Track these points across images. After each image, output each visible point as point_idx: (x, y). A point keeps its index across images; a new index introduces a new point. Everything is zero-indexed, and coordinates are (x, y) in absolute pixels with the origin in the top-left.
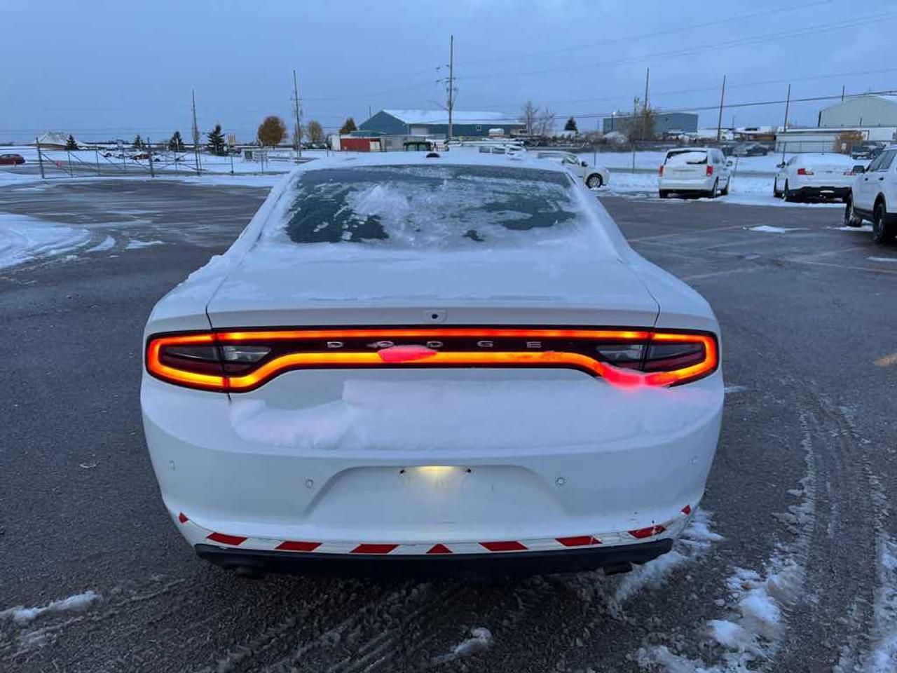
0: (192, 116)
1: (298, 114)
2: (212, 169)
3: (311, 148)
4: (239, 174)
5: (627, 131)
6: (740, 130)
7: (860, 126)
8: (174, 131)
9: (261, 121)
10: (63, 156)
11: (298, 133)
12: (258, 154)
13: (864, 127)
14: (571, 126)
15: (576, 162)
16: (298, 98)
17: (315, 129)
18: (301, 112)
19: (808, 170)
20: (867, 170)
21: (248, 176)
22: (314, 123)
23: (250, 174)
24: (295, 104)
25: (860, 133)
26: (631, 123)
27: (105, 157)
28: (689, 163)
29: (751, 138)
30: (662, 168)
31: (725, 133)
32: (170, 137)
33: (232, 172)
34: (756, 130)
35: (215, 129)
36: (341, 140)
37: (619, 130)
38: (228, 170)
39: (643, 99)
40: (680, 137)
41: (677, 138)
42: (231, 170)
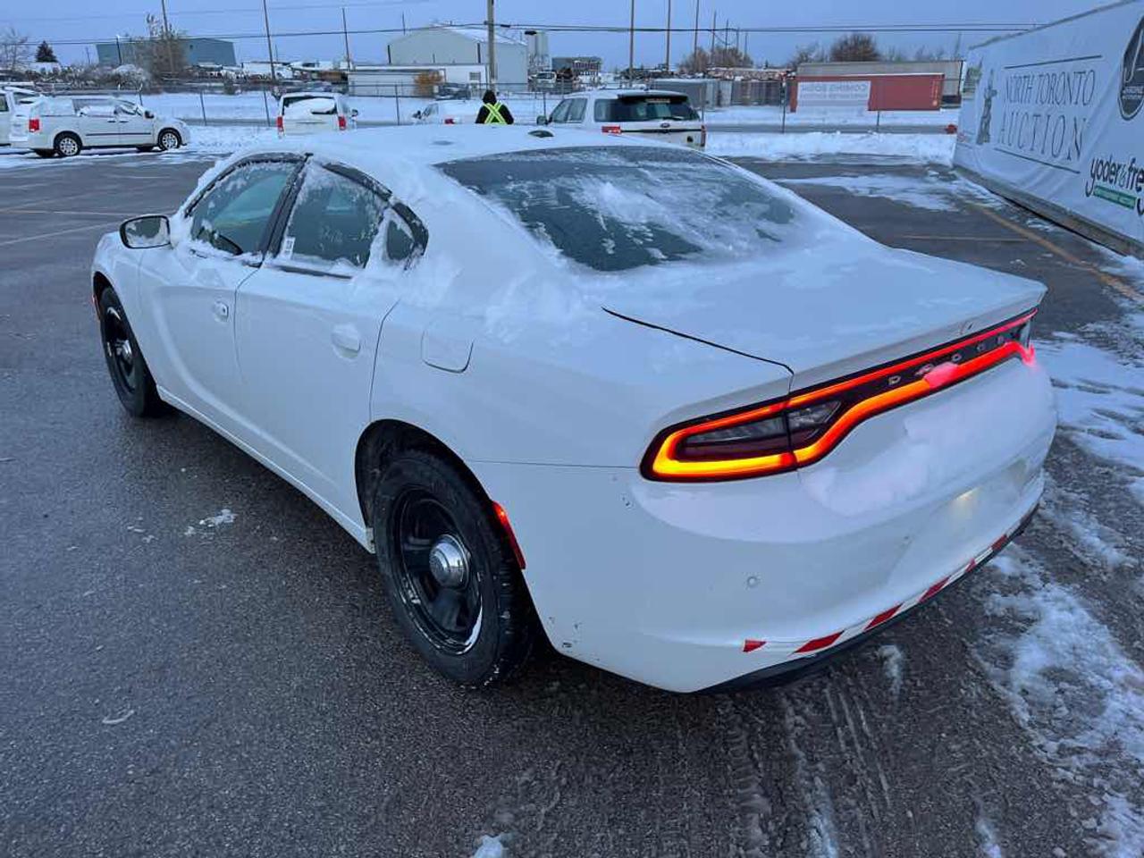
5: (146, 63)
6: (297, 65)
7: (434, 64)
13: (439, 64)
14: (45, 54)
15: (136, 111)
19: (456, 119)
20: (550, 121)
25: (437, 72)
26: (150, 53)
28: (314, 113)
29: (314, 76)
30: (280, 120)
31: (279, 69)
34: (313, 65)
37: (133, 61)
39: (159, 17)
40: (223, 72)
41: (219, 74)
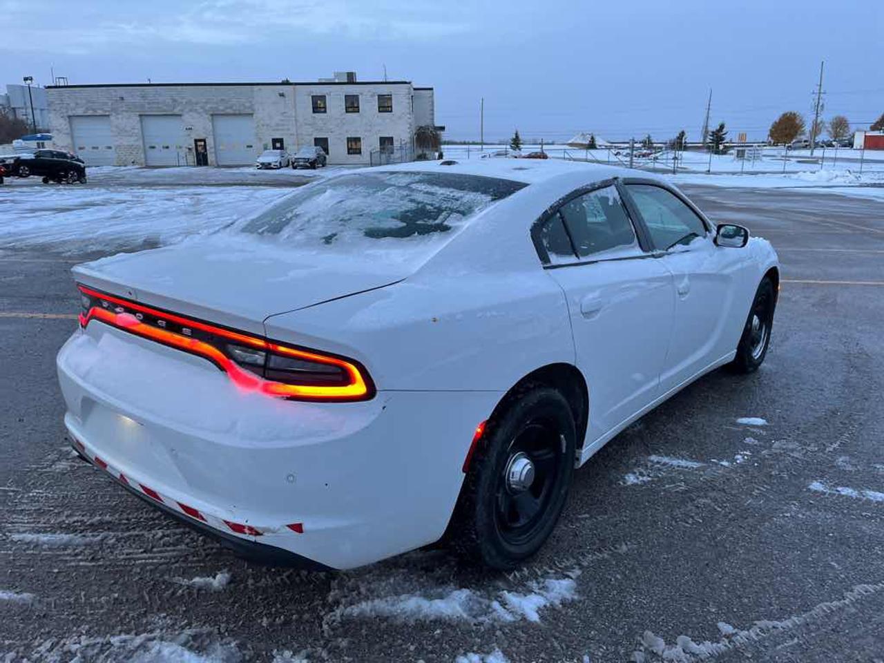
0: (705, 115)
1: (818, 108)
2: (695, 168)
3: (830, 145)
4: (714, 173)
8: (680, 131)
9: (776, 117)
10: (582, 154)
11: (816, 129)
12: (751, 152)
16: (822, 91)
17: (840, 125)
18: (822, 106)
21: (725, 176)
22: (839, 118)
23: (728, 173)
24: (817, 97)
27: (616, 155)
32: (674, 136)
33: (709, 171)
35: (718, 127)
36: (865, 136)
38: (705, 169)
42: (708, 169)
